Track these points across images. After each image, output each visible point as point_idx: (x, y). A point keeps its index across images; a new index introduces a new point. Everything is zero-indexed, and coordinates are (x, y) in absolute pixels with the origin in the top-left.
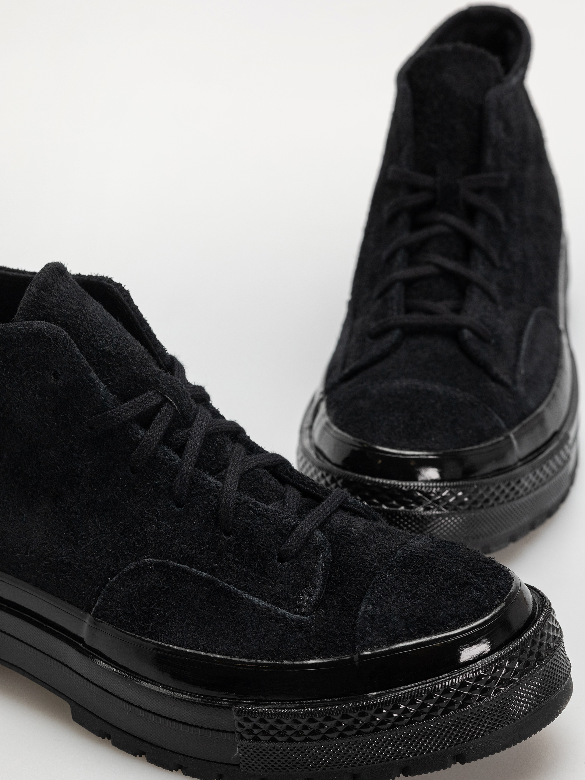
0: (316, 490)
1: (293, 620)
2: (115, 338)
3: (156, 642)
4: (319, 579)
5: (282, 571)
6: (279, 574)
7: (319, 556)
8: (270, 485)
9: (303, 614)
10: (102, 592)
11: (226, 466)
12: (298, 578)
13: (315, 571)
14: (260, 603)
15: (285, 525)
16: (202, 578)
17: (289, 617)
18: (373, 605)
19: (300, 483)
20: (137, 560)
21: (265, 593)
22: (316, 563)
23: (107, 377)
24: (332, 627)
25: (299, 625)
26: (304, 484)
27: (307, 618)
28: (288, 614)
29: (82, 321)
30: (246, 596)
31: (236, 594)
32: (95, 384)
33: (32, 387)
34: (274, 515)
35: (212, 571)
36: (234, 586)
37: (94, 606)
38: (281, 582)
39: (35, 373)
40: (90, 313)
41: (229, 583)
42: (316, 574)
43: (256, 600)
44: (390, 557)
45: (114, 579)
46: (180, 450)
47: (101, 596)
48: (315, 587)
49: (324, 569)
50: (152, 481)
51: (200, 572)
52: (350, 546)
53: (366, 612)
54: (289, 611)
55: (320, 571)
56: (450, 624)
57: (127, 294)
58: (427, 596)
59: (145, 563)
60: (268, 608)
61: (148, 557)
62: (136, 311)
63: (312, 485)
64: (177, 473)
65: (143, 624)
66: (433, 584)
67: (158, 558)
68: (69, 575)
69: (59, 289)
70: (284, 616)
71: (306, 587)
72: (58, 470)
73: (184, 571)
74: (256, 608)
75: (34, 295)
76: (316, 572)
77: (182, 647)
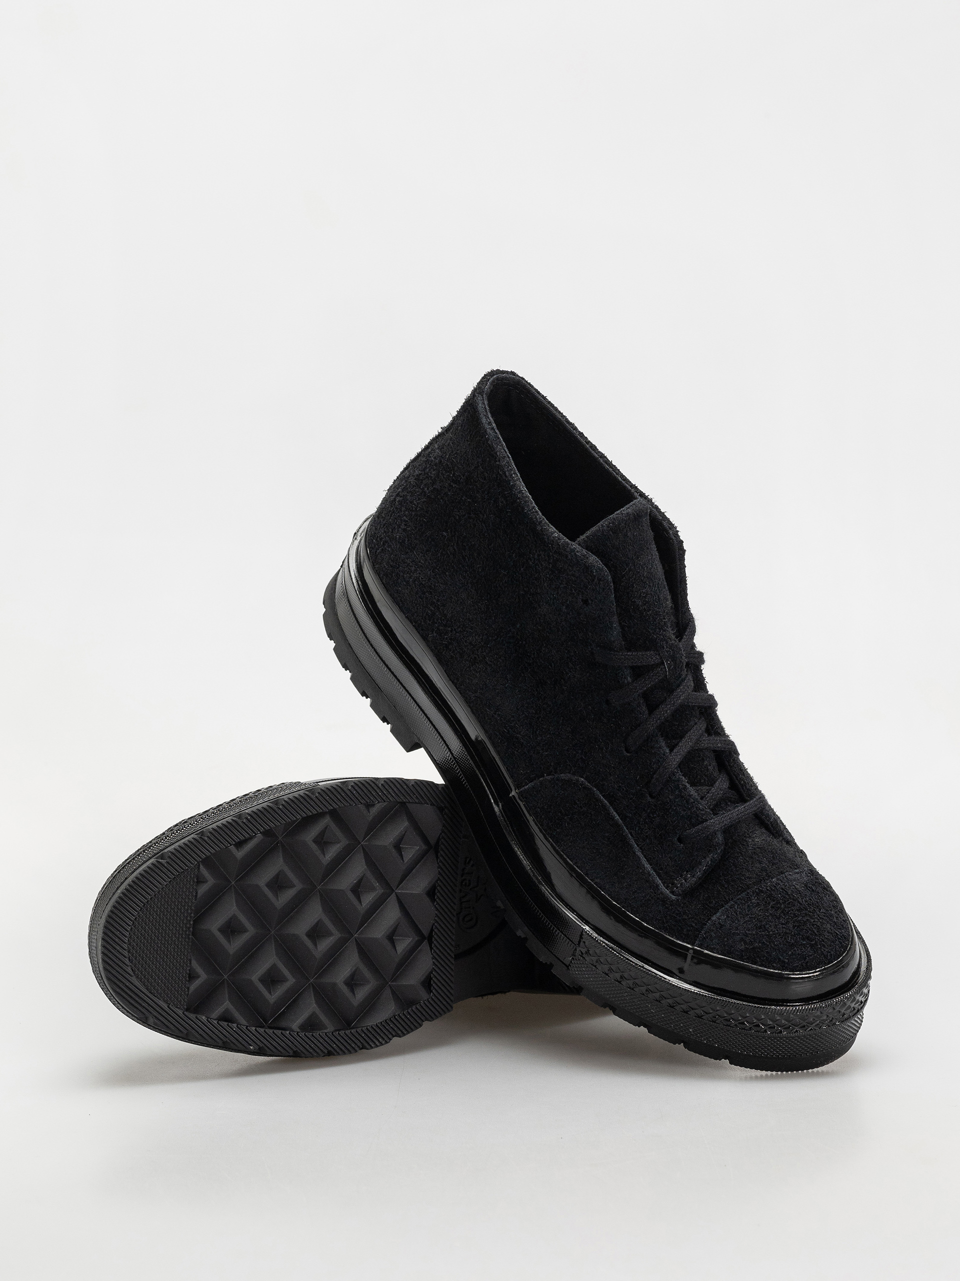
0: (743, 789)
1: (662, 893)
2: (649, 594)
3: (555, 845)
4: (700, 872)
5: (676, 849)
6: (672, 850)
7: (710, 854)
8: (708, 770)
9: (673, 892)
10: (535, 781)
11: (682, 737)
12: (684, 862)
13: (700, 863)
14: (646, 865)
15: (698, 816)
16: (613, 818)
17: (661, 889)
18: (728, 917)
19: (735, 775)
20: (574, 774)
21: (654, 858)
22: (705, 858)
23: (626, 623)
24: (688, 916)
25: (664, 900)
26: (737, 777)
27: (674, 897)
28: (662, 886)
29: (630, 570)
30: (639, 854)
31: (632, 847)
32: (612, 626)
33: (564, 598)
34: (694, 802)
35: (624, 818)
36: (634, 840)
37: (524, 786)
38: (670, 858)
39: (571, 590)
40: (640, 565)
41: (632, 835)
42: (700, 867)
43: (644, 861)
44: (765, 881)
45: (549, 778)
46: (652, 709)
47: (532, 784)
48: (693, 876)
49: (708, 866)
50: (617, 720)
51: (615, 813)
52: (739, 856)
53: (719, 919)
54: (664, 883)
55: (704, 867)
56: (775, 965)
57: (683, 551)
58: (771, 933)
59: (578, 781)
60: (649, 872)
61: (582, 777)
62: (683, 570)
63: (742, 782)
64: (639, 726)
65: (552, 825)
66: (782, 924)
67: (589, 783)
68: (517, 751)
69: (626, 535)
70: (658, 886)
71: (687, 872)
72: (551, 666)
73: (604, 806)
74: (640, 866)
75: (603, 532)
76: (701, 865)
77: (572, 861)
